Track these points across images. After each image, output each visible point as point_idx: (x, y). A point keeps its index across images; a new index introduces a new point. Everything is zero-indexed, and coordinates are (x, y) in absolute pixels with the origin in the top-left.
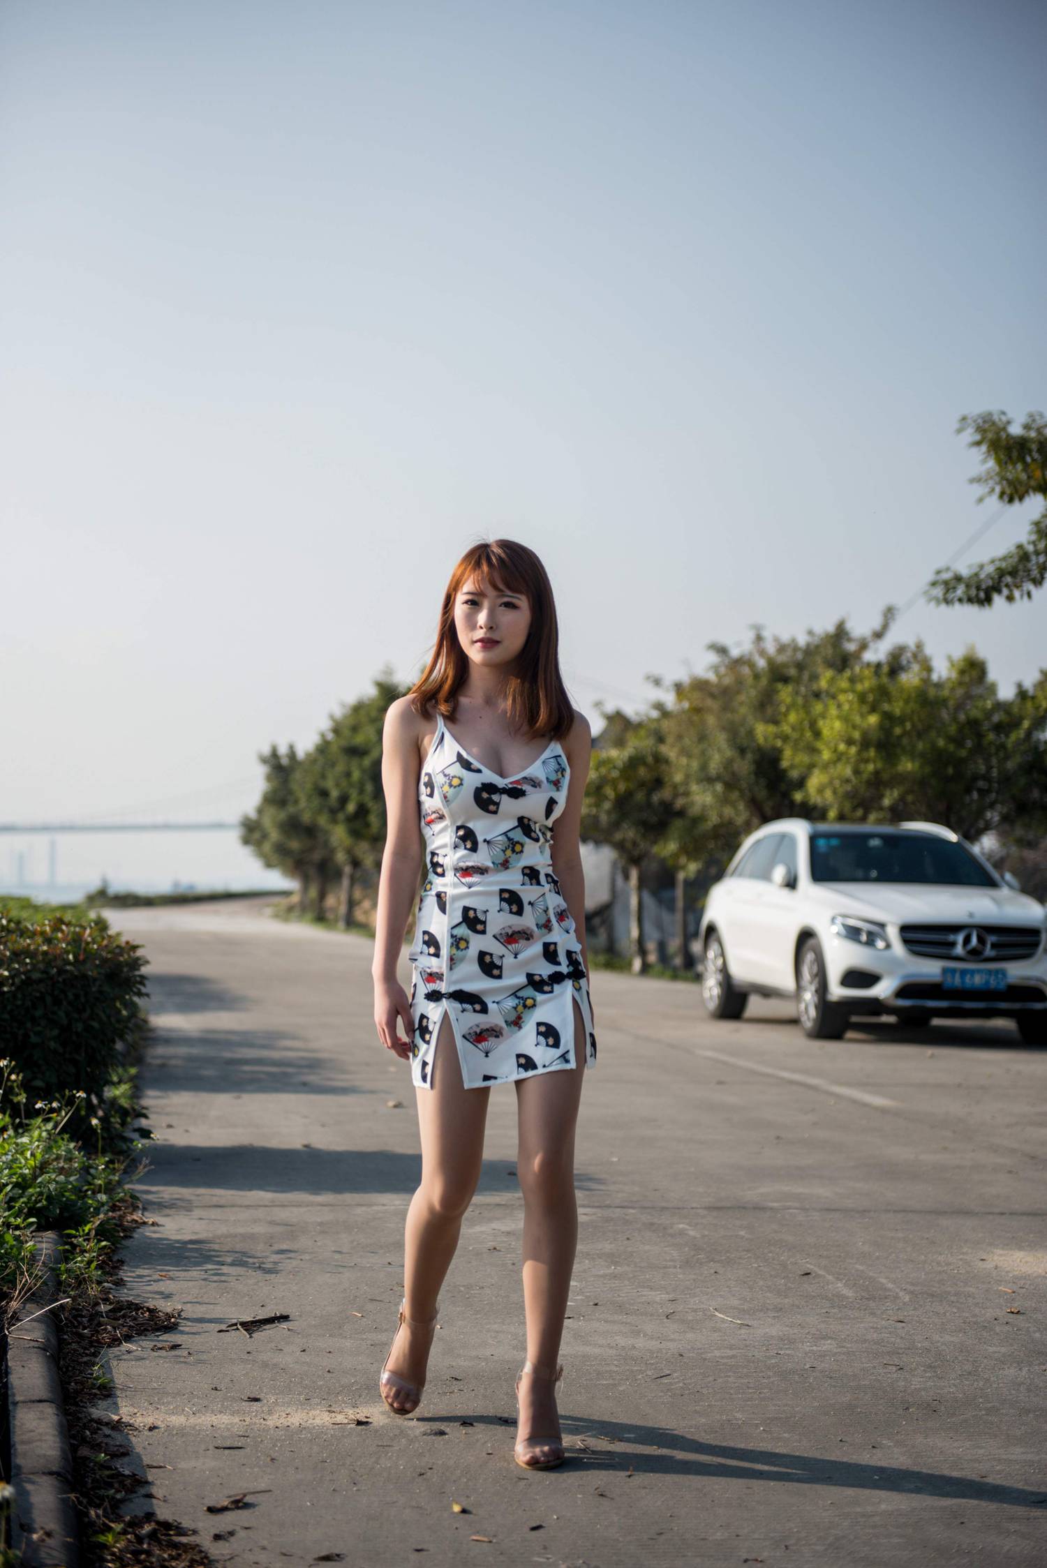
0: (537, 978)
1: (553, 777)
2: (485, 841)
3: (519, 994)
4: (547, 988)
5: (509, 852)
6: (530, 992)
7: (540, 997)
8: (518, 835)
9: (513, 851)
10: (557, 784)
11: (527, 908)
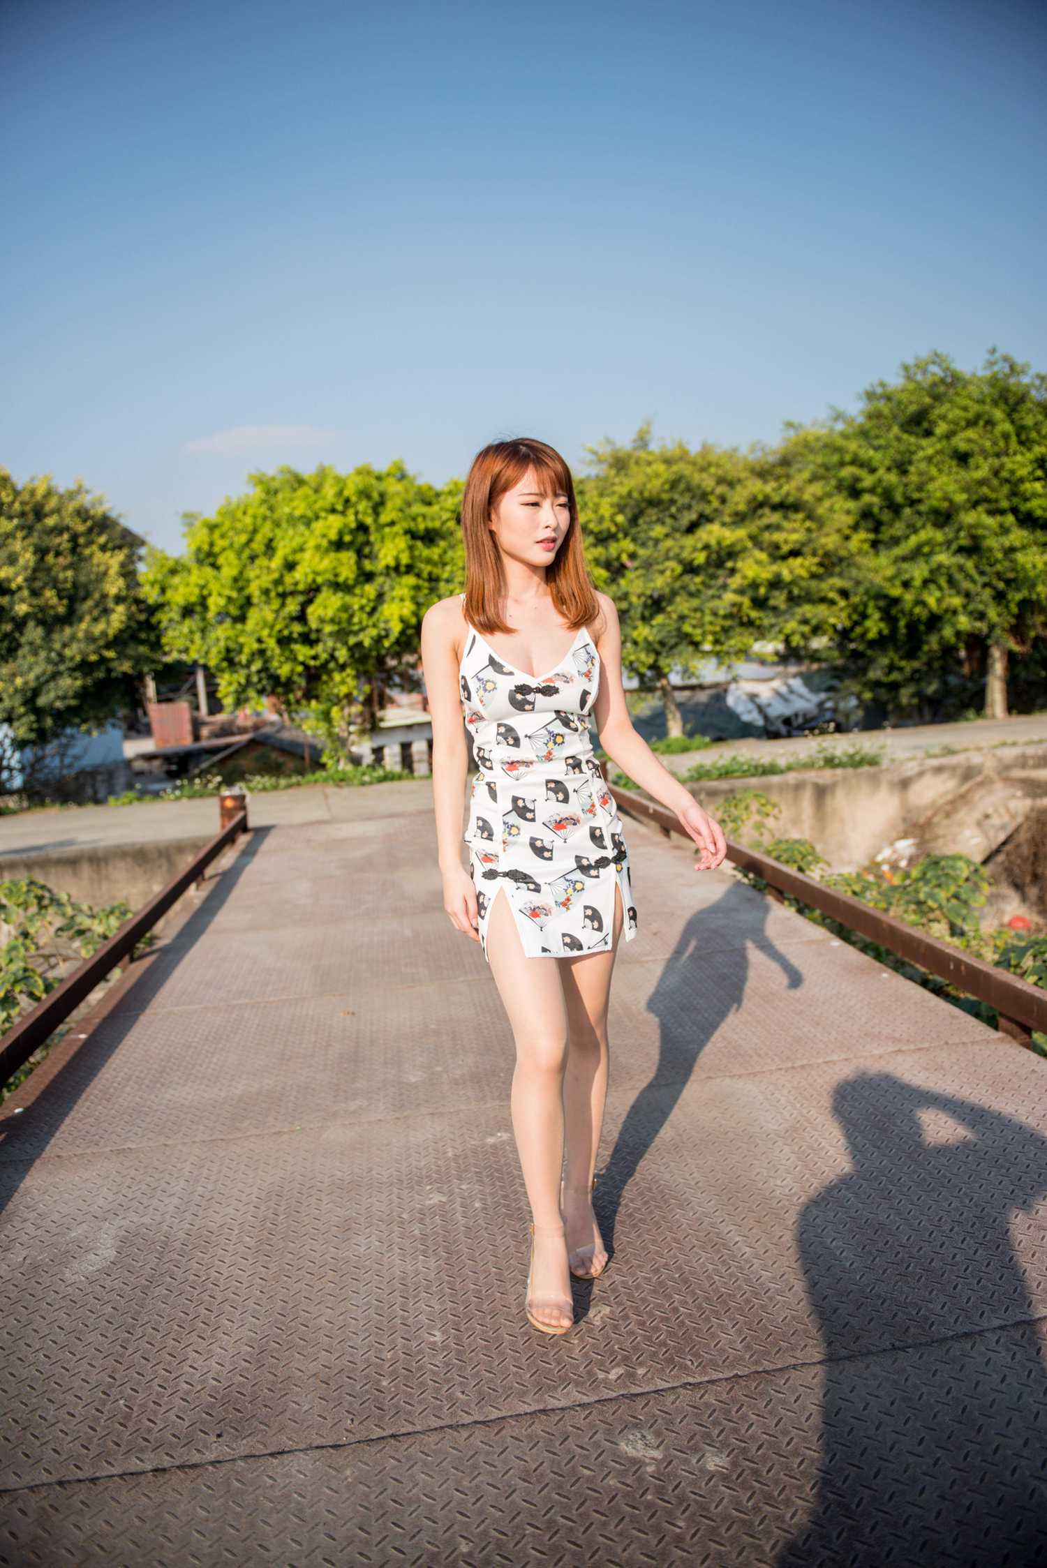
0: (585, 862)
1: (584, 669)
2: (526, 736)
3: (568, 877)
4: (593, 872)
5: (551, 744)
6: (578, 875)
7: (589, 882)
8: (558, 727)
9: (555, 743)
10: (588, 675)
11: (572, 795)
